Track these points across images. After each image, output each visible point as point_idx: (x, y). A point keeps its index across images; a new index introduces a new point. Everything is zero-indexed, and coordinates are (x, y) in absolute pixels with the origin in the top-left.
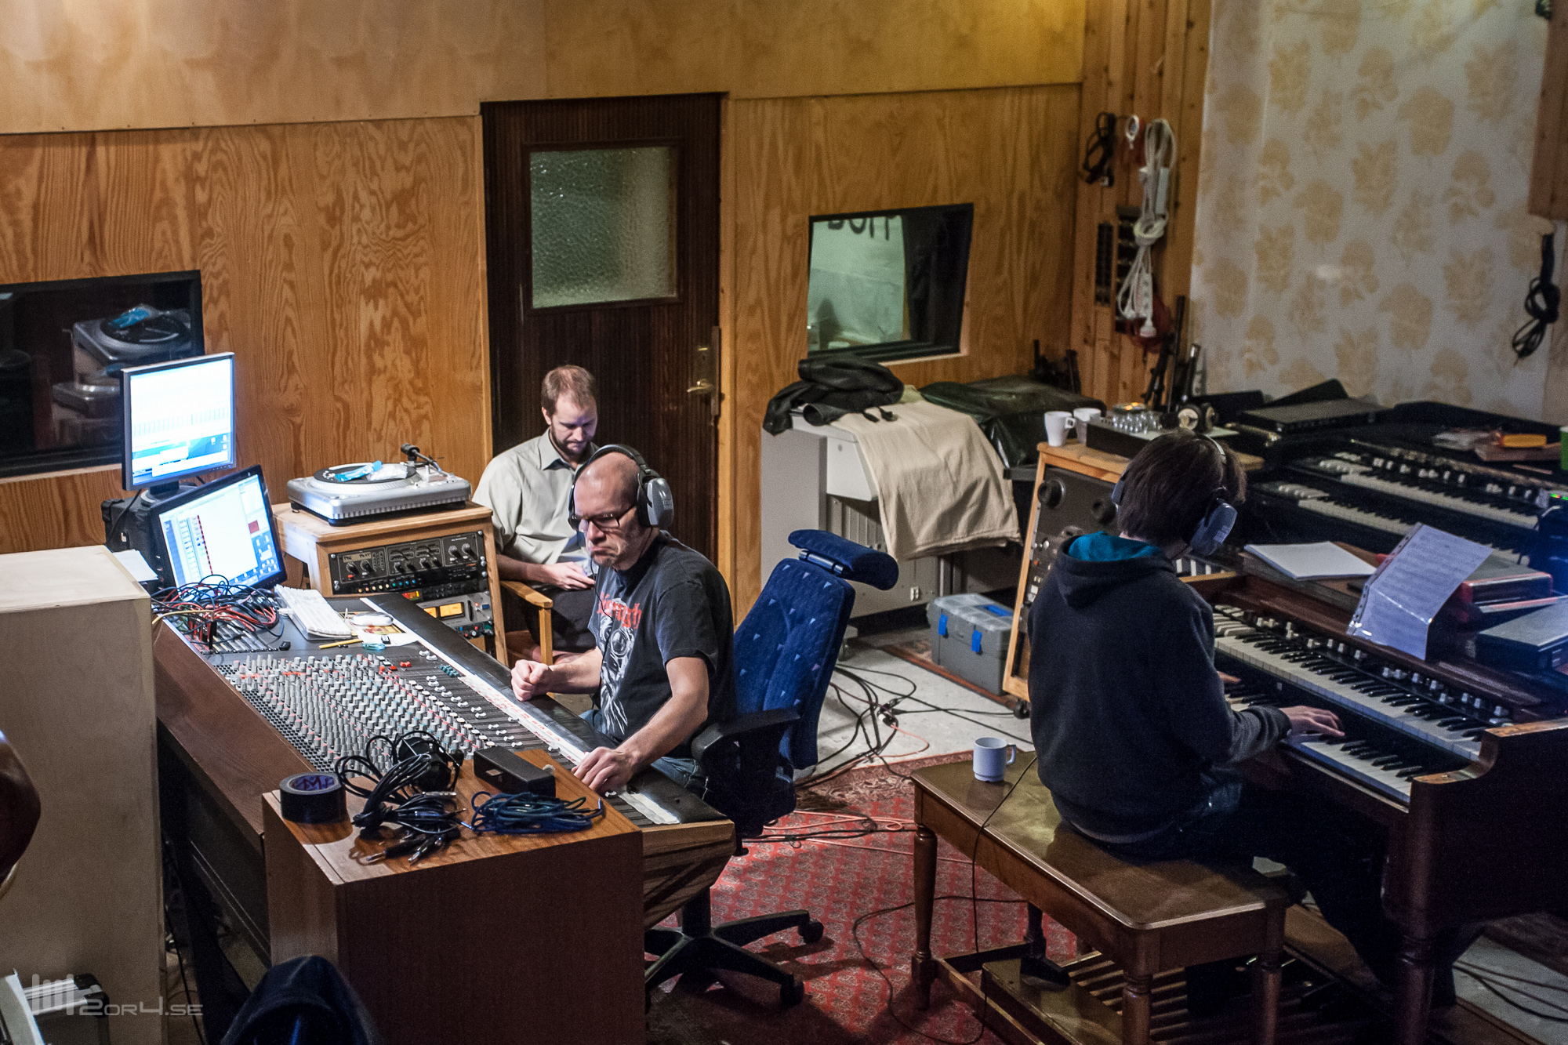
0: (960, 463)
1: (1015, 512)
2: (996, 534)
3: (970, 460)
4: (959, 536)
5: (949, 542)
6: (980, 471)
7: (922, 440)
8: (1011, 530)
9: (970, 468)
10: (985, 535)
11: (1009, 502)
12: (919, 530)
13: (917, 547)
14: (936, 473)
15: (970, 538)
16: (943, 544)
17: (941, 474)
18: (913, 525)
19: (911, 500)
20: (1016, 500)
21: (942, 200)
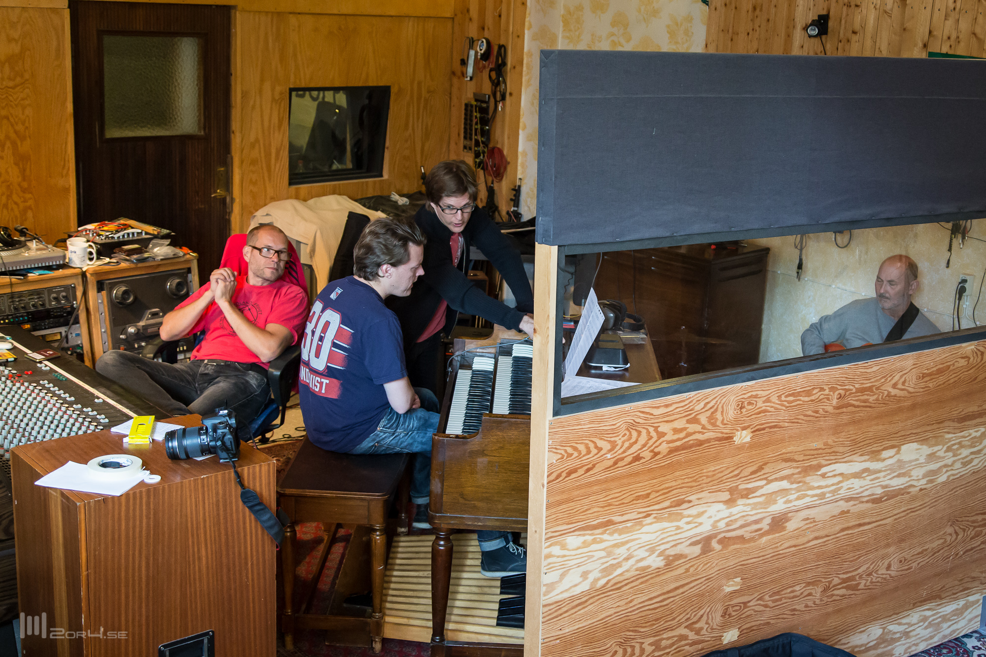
21: (372, 83)
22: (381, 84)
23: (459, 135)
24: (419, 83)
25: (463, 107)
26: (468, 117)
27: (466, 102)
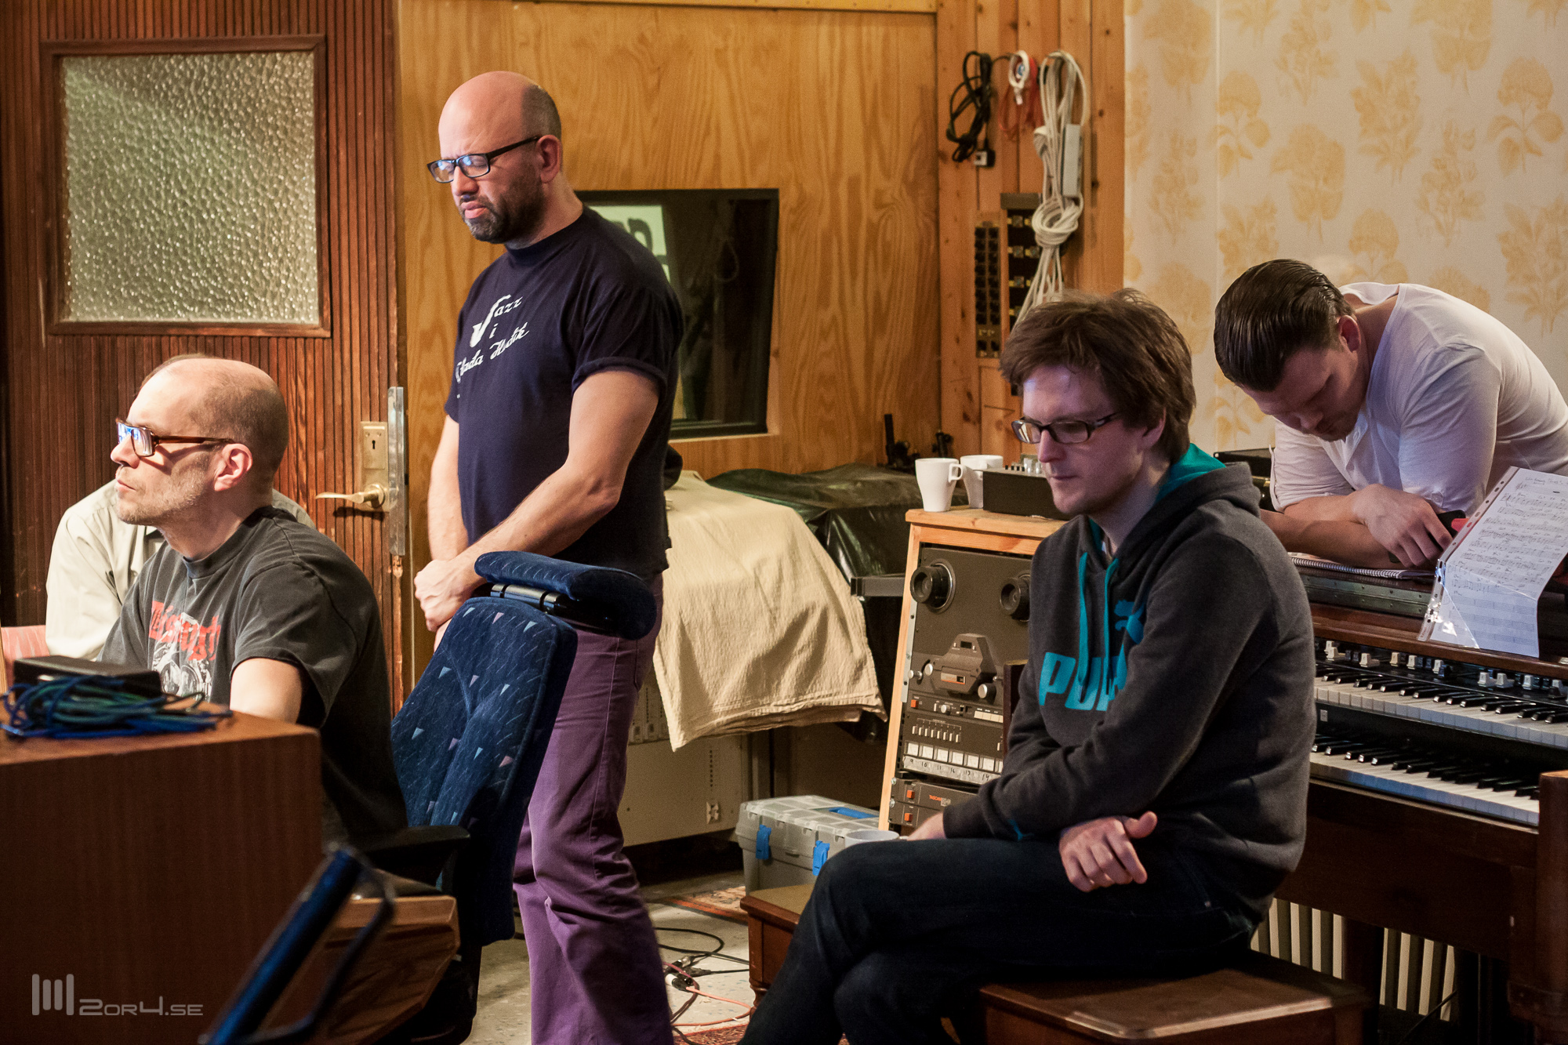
0: (780, 580)
1: (870, 663)
2: (842, 699)
3: (795, 575)
4: (783, 700)
5: (766, 710)
6: (812, 593)
7: (717, 542)
8: (866, 693)
9: (796, 588)
10: (825, 701)
11: (860, 647)
12: (717, 686)
13: (716, 716)
14: (742, 592)
15: (801, 705)
16: (756, 712)
17: (750, 594)
18: (707, 675)
19: (703, 636)
20: (871, 644)
21: (730, 181)
22: (753, 184)
23: (963, 315)
24: (854, 184)
25: (972, 238)
26: (987, 264)
27: (979, 224)
